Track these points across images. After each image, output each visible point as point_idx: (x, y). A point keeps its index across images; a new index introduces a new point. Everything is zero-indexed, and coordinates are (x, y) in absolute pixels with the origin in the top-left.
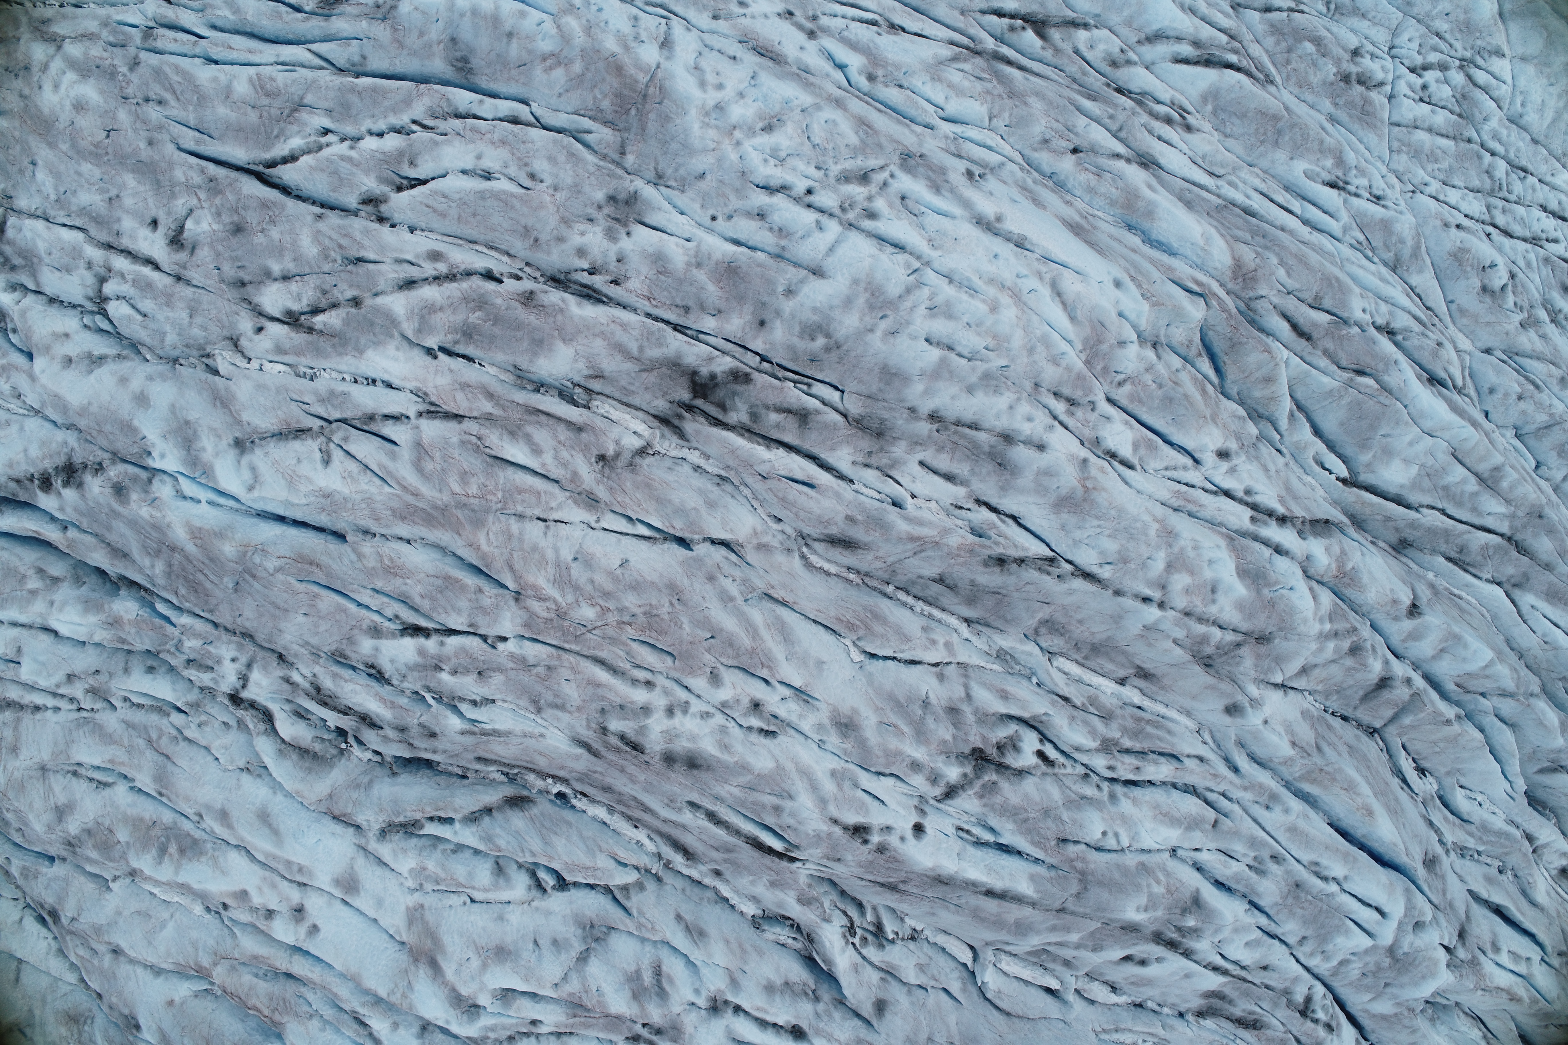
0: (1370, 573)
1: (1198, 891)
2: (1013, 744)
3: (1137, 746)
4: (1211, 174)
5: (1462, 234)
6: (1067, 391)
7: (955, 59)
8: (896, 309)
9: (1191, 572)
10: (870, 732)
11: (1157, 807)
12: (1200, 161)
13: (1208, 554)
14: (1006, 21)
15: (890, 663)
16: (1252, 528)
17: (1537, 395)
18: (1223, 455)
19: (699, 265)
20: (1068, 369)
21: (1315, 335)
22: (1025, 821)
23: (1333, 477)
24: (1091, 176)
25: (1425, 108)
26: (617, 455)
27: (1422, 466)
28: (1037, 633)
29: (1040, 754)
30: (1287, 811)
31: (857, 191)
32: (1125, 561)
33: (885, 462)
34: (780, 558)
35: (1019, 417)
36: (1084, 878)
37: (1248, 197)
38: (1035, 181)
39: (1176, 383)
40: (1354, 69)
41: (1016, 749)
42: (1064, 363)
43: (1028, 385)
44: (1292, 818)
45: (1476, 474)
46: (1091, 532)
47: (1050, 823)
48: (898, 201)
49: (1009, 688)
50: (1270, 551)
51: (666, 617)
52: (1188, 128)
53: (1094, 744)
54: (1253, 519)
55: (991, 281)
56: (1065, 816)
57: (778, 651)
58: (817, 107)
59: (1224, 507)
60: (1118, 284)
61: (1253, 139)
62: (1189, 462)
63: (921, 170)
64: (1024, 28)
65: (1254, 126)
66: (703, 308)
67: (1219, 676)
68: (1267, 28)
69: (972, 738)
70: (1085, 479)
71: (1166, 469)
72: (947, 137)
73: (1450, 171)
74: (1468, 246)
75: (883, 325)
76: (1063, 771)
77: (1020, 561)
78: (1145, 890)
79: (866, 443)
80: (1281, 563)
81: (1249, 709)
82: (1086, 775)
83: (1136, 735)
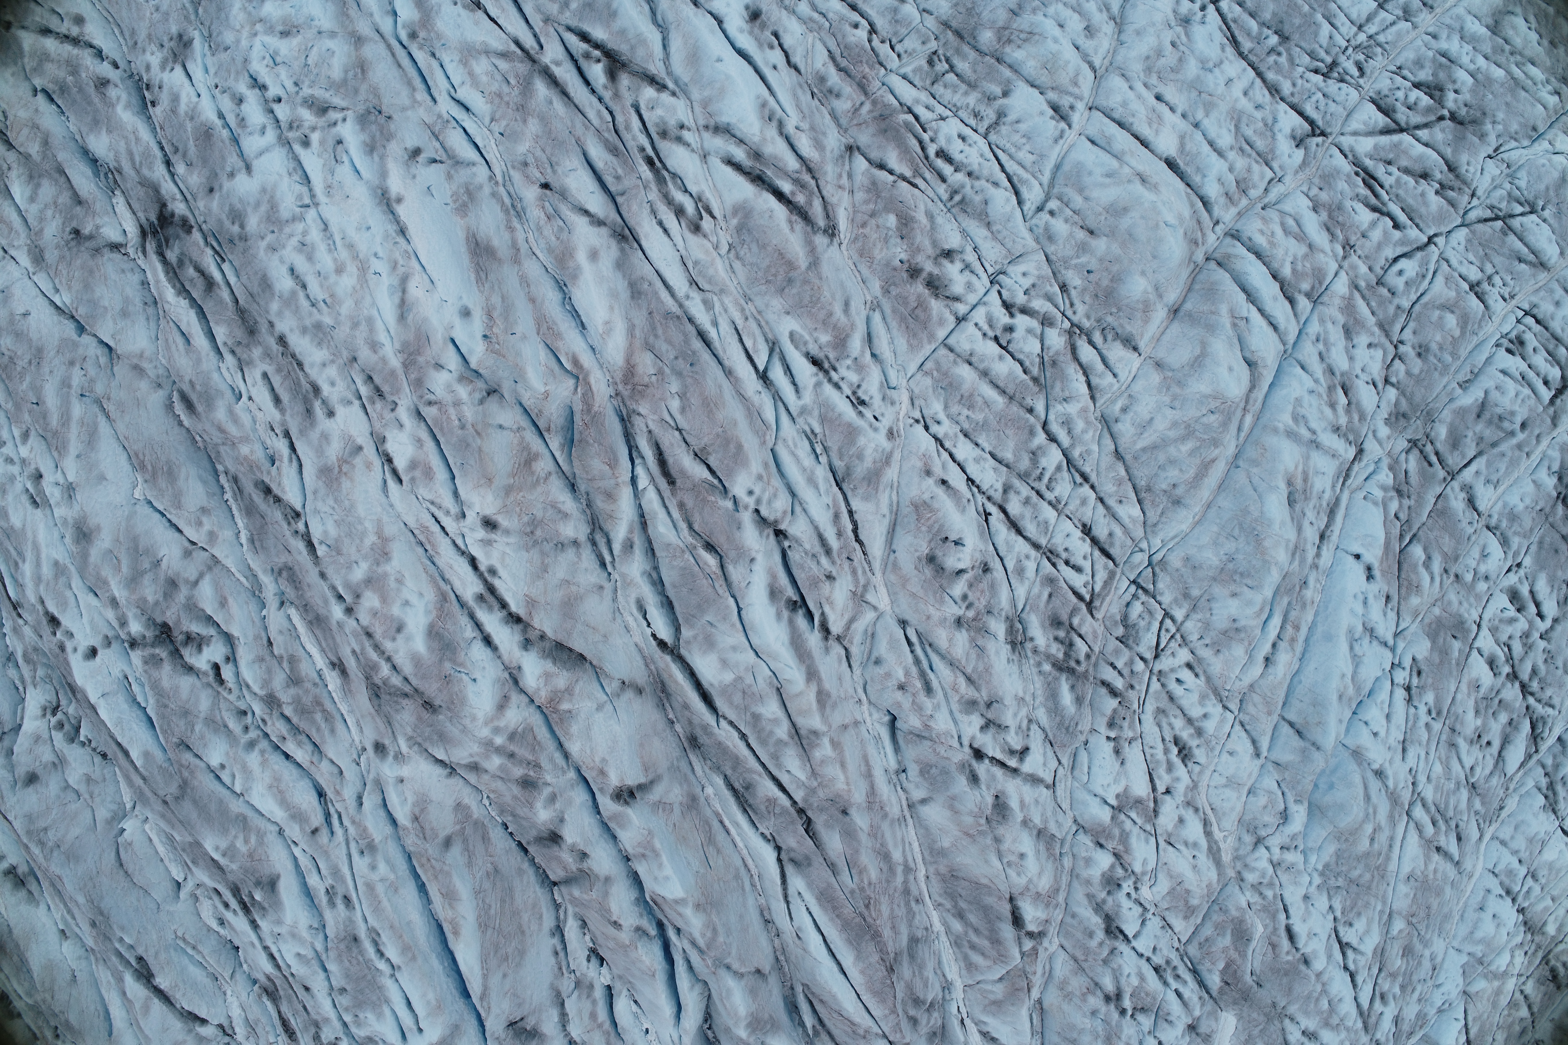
0: (589, 728)
1: (278, 876)
2: (197, 642)
3: (295, 720)
4: (693, 283)
5: (940, 491)
6: (377, 380)
7: (504, 55)
8: (281, 230)
9: (384, 600)
10: (95, 554)
11: (277, 779)
12: (690, 266)
13: (406, 594)
14: (584, 46)
15: (158, 516)
16: (471, 603)
17: (922, 697)
18: (489, 524)
19: (192, 119)
20: (384, 360)
21: (679, 483)
22: (166, 706)
23: (649, 631)
24: (542, 215)
25: (993, 349)
26: (91, 237)
27: (739, 679)
28: (280, 573)
29: (216, 667)
30: (373, 867)
31: (307, 116)
32: (339, 553)
33: (244, 356)
34: (144, 385)
35: (324, 376)
36: (184, 786)
37: (715, 324)
38: (494, 195)
39: (478, 433)
40: (929, 267)
41: (200, 649)
42: (381, 353)
43: (345, 354)
44: (375, 877)
45: (794, 725)
46: (326, 509)
47: (182, 723)
48: (331, 142)
49: (231, 600)
50: (476, 633)
51: (19, 369)
52: (696, 229)
53: (261, 693)
54: (480, 598)
55: (351, 246)
56: (197, 728)
57: (74, 446)
58: (333, 34)
59: (456, 567)
60: (466, 313)
61: (760, 274)
62: (454, 509)
63: (374, 127)
64: (599, 61)
65: (767, 262)
66: (184, 155)
67: (378, 710)
68: (866, 182)
69: (168, 614)
70: (346, 462)
71: (432, 503)
72: (440, 116)
73: (984, 426)
74: (936, 505)
75: (270, 238)
76: (225, 694)
77: (278, 500)
78: (230, 838)
79: (240, 333)
80: (479, 651)
81: (390, 758)
82: (245, 713)
83: (303, 711)
